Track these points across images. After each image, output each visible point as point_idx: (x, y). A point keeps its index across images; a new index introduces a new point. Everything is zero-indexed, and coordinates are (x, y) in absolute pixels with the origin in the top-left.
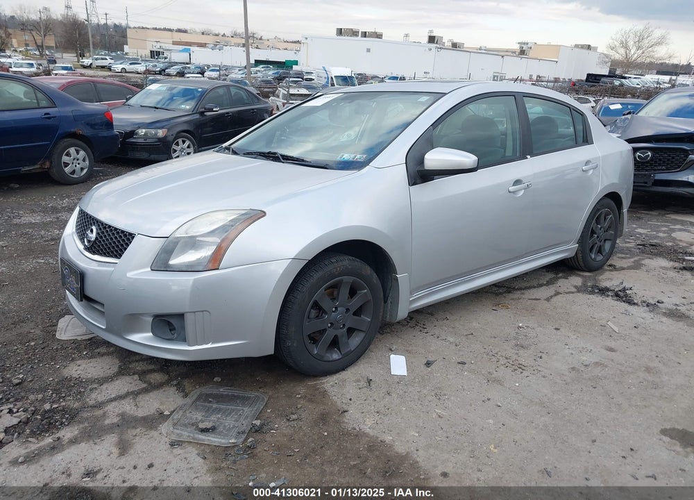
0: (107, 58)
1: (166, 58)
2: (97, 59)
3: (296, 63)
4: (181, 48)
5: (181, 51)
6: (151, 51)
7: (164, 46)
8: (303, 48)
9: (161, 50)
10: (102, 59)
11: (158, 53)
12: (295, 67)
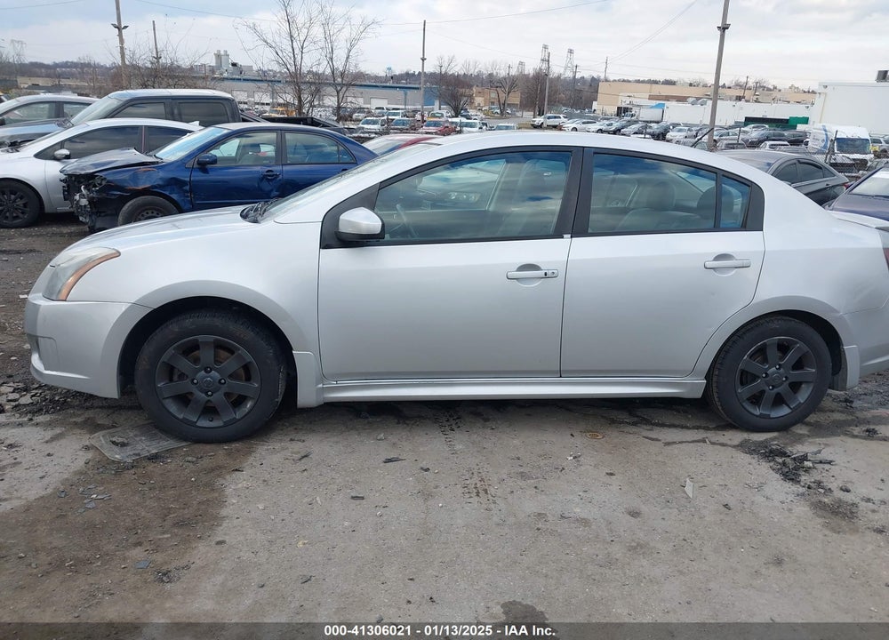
0: (561, 116)
1: (632, 116)
2: (549, 118)
3: (805, 121)
4: (654, 103)
5: (652, 107)
6: (618, 108)
7: (635, 101)
8: (818, 100)
9: (629, 106)
10: (555, 117)
11: (626, 110)
12: (800, 127)
